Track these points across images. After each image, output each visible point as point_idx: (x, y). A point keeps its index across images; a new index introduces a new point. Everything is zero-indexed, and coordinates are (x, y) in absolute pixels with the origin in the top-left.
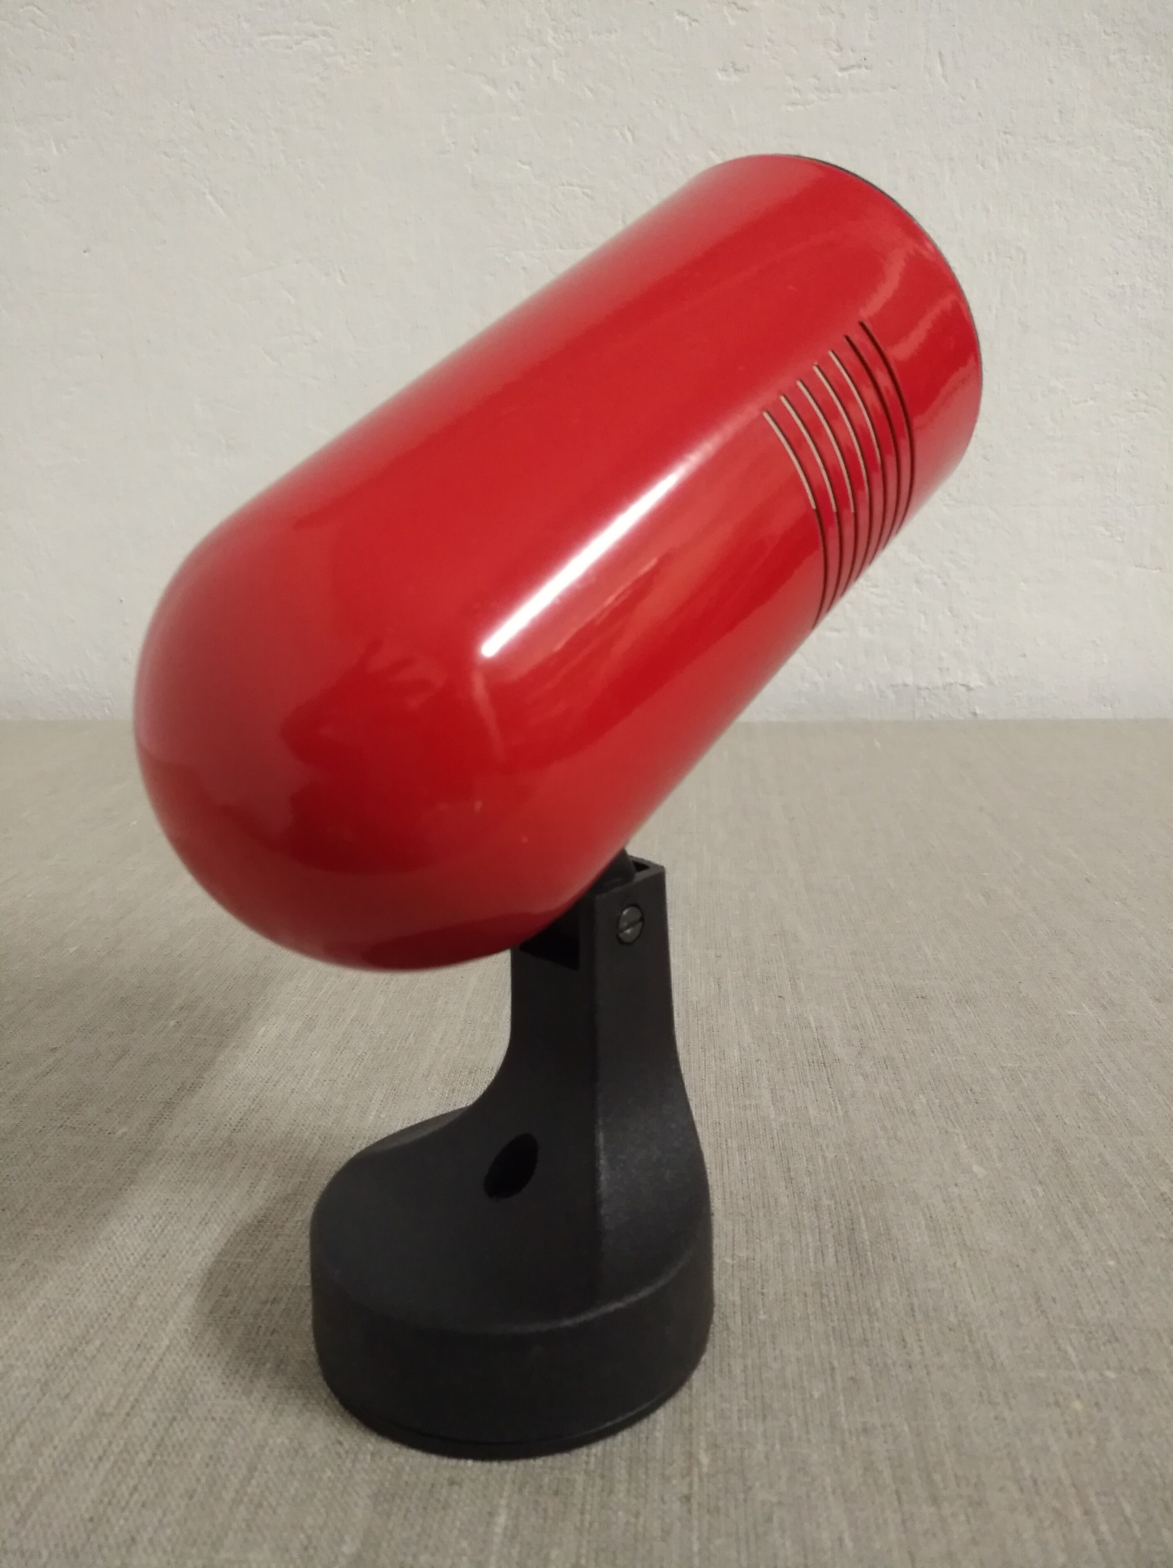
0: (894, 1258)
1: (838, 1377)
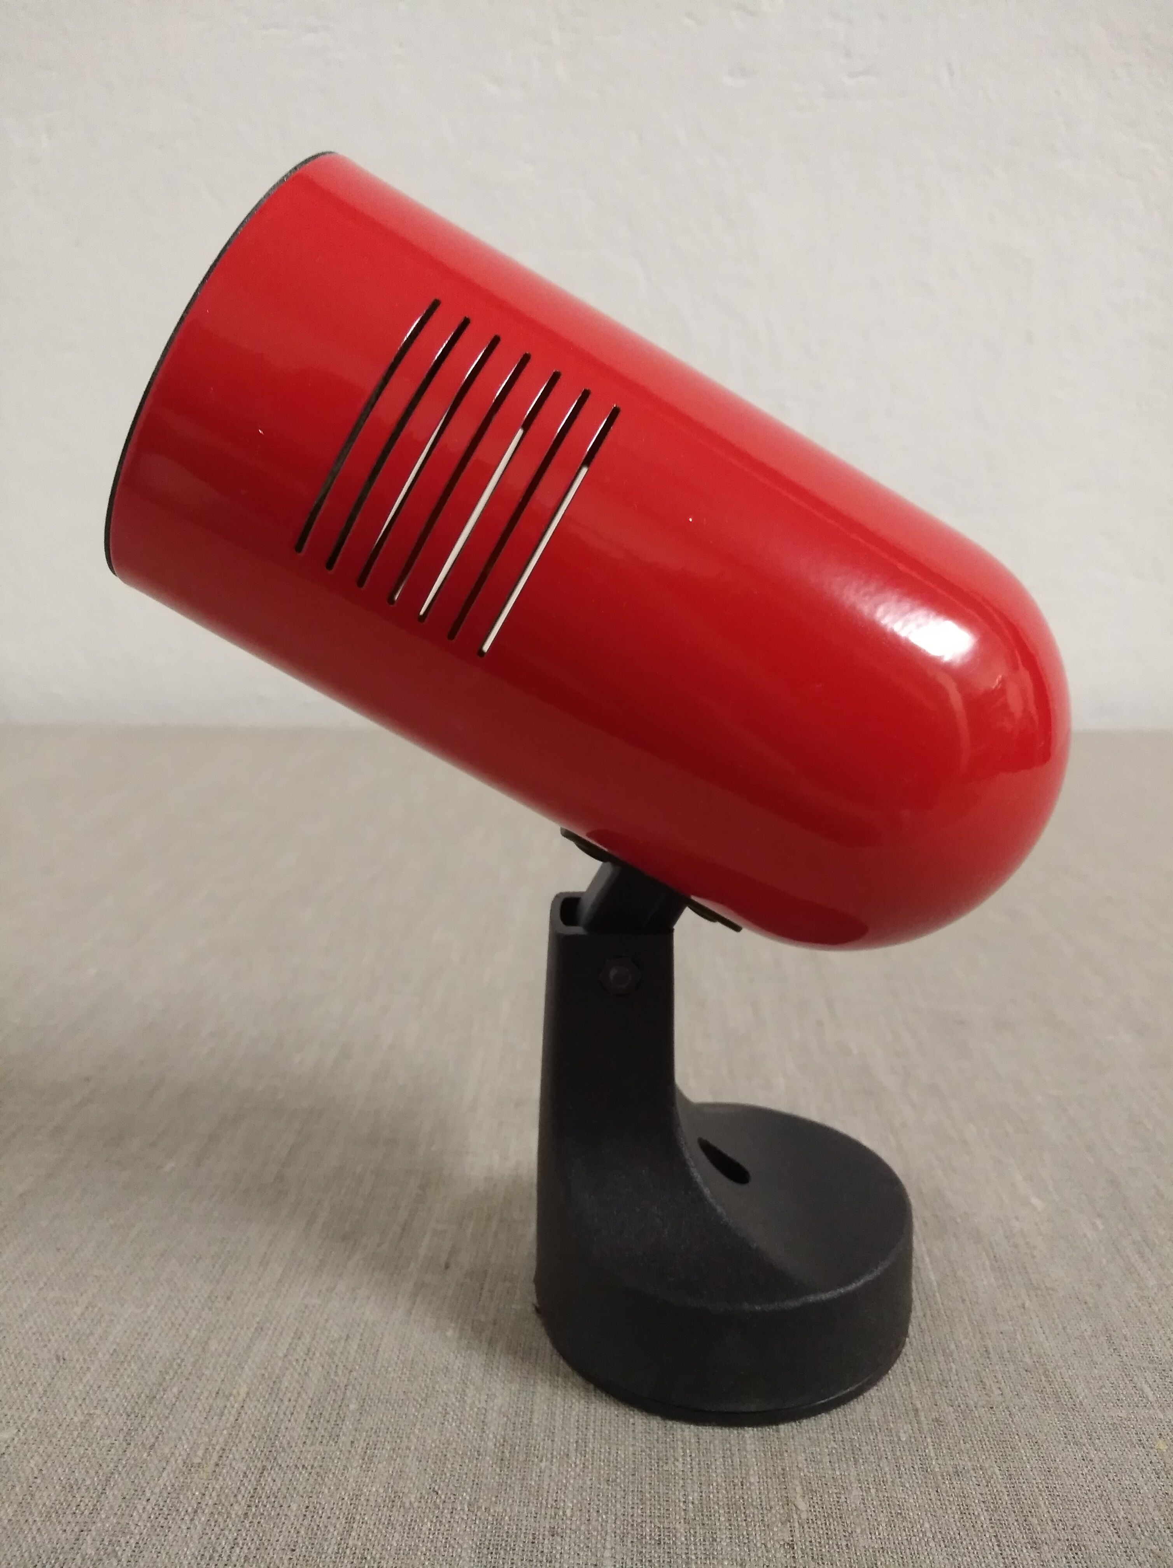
1: (923, 1419)
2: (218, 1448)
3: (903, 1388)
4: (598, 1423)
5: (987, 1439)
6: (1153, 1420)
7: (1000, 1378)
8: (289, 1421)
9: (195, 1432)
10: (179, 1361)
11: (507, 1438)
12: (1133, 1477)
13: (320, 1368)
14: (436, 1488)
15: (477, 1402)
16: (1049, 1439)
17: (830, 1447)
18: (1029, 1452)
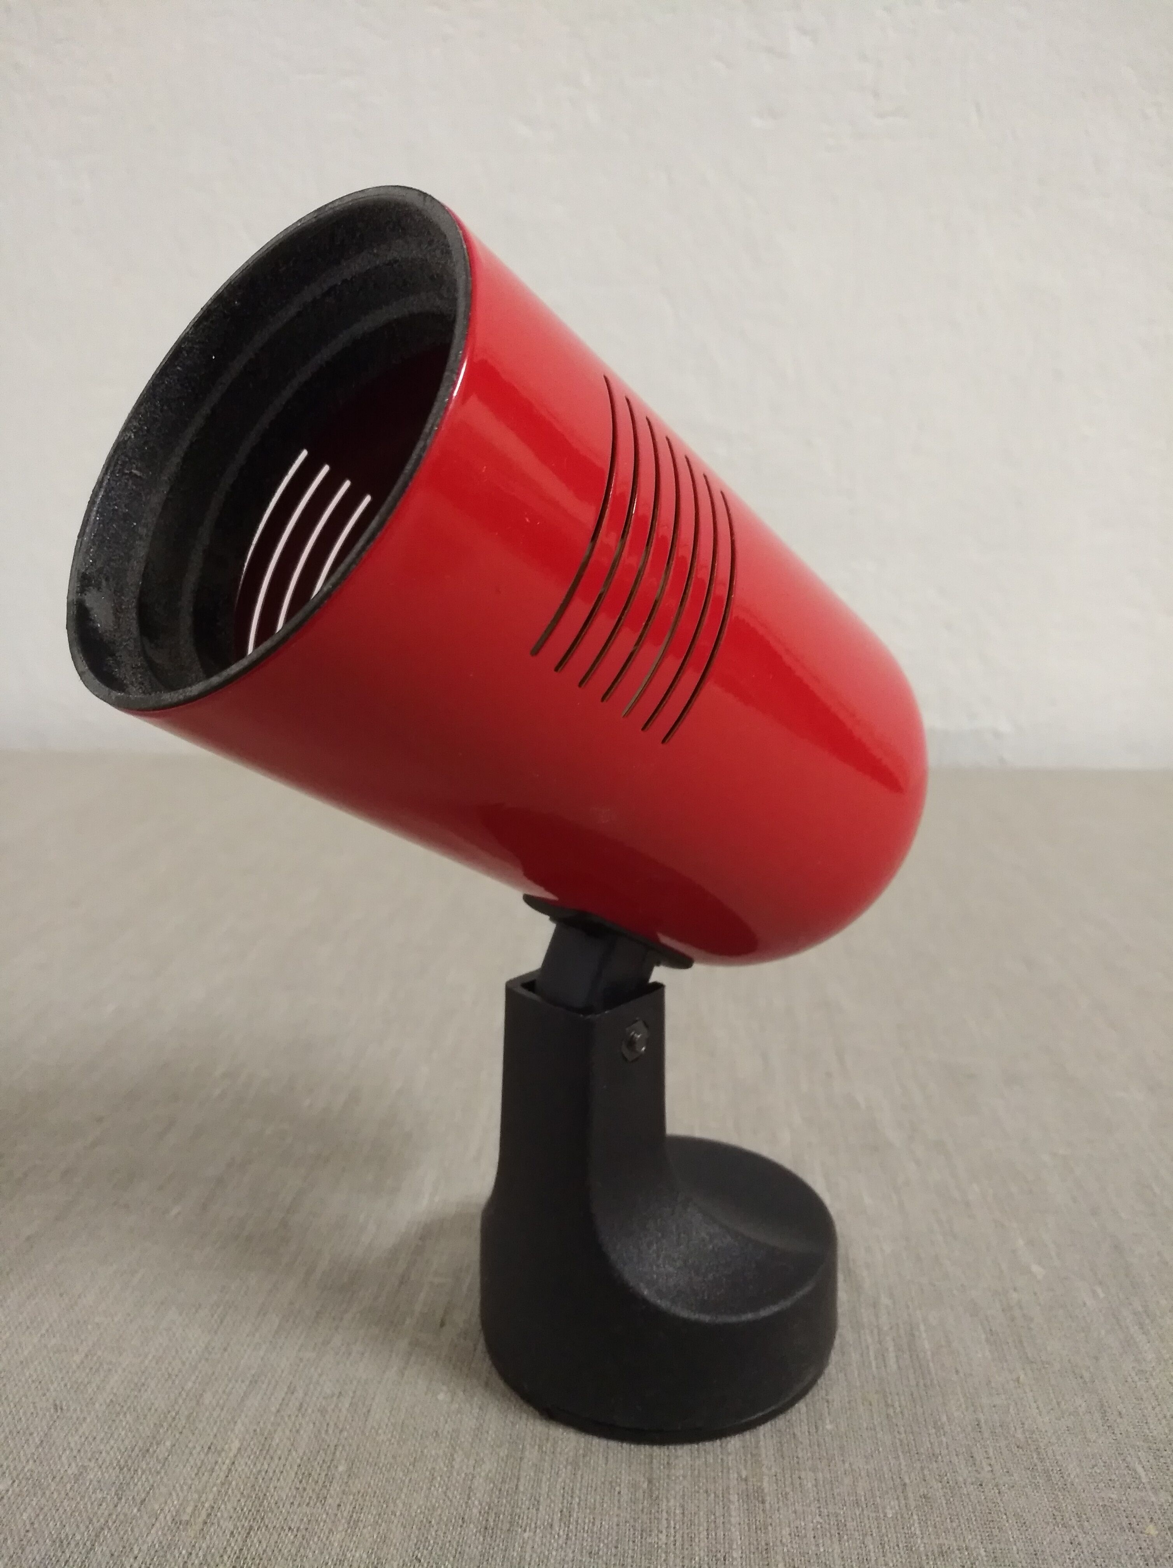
0: (957, 1372)
1: (910, 1495)
2: (207, 1505)
3: (892, 1462)
4: (584, 1490)
5: (974, 1519)
6: (1143, 1501)
7: (991, 1454)
8: (278, 1480)
9: (185, 1488)
10: (174, 1414)
11: (492, 1505)
12: (1121, 1563)
13: (311, 1425)
14: (419, 1555)
15: (464, 1468)
16: (1037, 1520)
17: (815, 1521)
18: (1016, 1533)
